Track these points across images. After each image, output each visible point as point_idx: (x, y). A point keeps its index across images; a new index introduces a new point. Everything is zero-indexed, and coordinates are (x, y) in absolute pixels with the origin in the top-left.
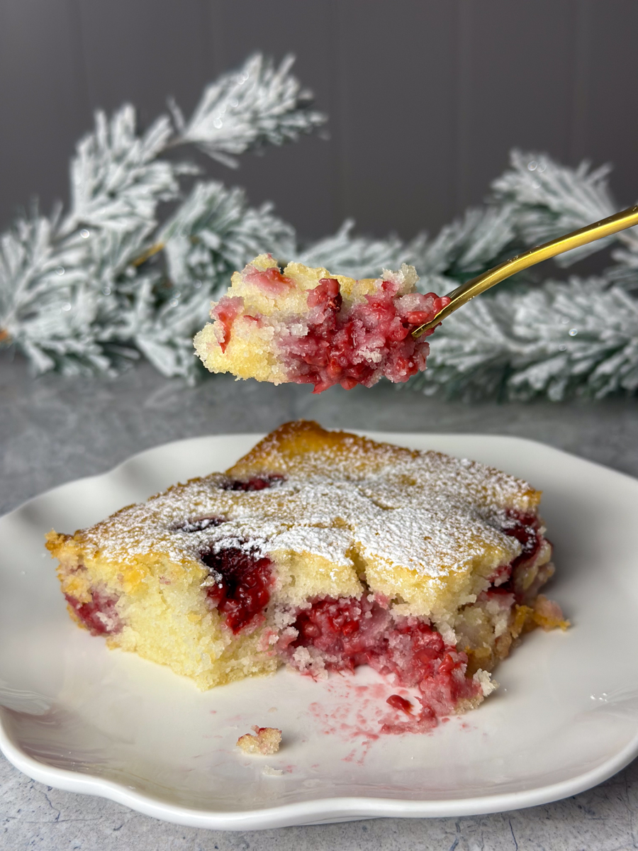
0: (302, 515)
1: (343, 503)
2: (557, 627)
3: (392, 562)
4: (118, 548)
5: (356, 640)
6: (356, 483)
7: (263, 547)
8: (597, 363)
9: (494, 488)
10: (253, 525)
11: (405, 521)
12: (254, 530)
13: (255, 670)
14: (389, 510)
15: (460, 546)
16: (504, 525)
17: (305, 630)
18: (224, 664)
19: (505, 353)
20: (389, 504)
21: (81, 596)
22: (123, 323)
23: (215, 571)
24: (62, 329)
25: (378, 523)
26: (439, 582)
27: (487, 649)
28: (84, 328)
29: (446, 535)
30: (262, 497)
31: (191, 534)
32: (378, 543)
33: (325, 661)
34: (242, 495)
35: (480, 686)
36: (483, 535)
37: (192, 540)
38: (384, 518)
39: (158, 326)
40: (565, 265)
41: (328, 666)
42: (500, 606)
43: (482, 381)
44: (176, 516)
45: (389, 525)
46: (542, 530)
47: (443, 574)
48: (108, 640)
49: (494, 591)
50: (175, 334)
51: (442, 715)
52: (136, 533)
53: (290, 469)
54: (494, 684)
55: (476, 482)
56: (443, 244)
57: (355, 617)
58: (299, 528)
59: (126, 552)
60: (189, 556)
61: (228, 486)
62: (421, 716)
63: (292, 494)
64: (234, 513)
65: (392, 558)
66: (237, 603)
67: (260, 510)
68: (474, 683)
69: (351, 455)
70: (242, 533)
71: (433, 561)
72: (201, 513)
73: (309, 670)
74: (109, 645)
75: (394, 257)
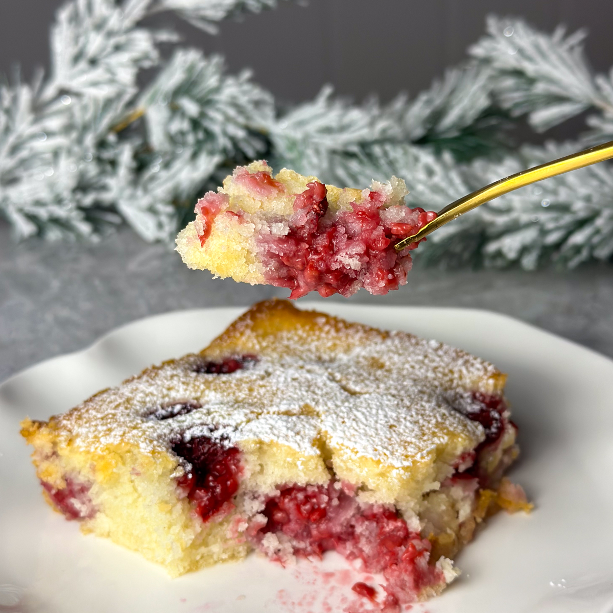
0: (272, 401)
1: (312, 388)
2: (520, 509)
3: (357, 452)
4: (91, 436)
5: (323, 526)
6: (326, 365)
7: (232, 435)
9: (460, 371)
10: (223, 413)
11: (371, 408)
12: (224, 418)
13: (224, 556)
14: (358, 395)
15: (424, 434)
16: (469, 409)
17: (273, 515)
18: (194, 551)
20: (357, 389)
21: (55, 482)
22: (104, 188)
23: (185, 461)
24: (45, 195)
25: (344, 410)
26: (402, 472)
27: (449, 536)
28: (66, 194)
29: (411, 423)
30: (234, 381)
31: (162, 422)
32: (344, 432)
33: (294, 547)
34: (215, 379)
35: (442, 573)
36: (447, 422)
37: (164, 428)
38: (351, 405)
39: (139, 192)
41: (297, 552)
42: (464, 491)
43: (458, 248)
44: (149, 402)
45: (355, 412)
46: (506, 414)
47: (406, 464)
48: (82, 526)
49: (458, 477)
50: (156, 200)
51: (406, 602)
52: (109, 420)
53: (263, 349)
54: (456, 571)
55: (442, 364)
57: (323, 503)
58: (267, 416)
59: (98, 441)
60: (159, 446)
61: (202, 367)
62: (385, 603)
63: (263, 378)
64: (206, 398)
65: (358, 447)
66: (207, 492)
67: (231, 395)
68: (437, 570)
69: (323, 335)
70: (212, 421)
71: (397, 451)
72: (174, 399)
73: (278, 557)
74: (83, 530)
75: (372, 124)
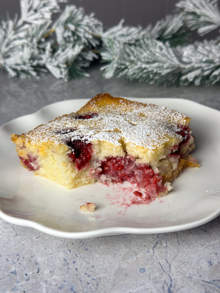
0: (103, 128)
1: (118, 123)
2: (195, 166)
3: (135, 144)
4: (37, 140)
5: (123, 172)
6: (123, 116)
7: (89, 139)
8: (213, 71)
9: (173, 117)
10: (85, 131)
11: (140, 129)
12: (86, 133)
13: (87, 182)
14: (135, 126)
15: (160, 138)
16: (177, 130)
17: (104, 168)
18: (75, 180)
19: (179, 68)
20: (135, 123)
21: (24, 157)
22: (41, 59)
23: (71, 148)
24: (19, 61)
25: (130, 130)
26: (152, 151)
27: (169, 175)
28: (27, 61)
29: (155, 134)
30: (89, 121)
31: (63, 135)
32: (130, 137)
33: (112, 179)
34: (82, 121)
35: (167, 188)
36: (169, 134)
37: (63, 137)
38: (133, 128)
39: (53, 60)
40: (202, 35)
41: (113, 181)
42: (175, 159)
43: (171, 79)
44: (58, 129)
45: (135, 131)
46: (190, 132)
47: (154, 148)
48: (34, 172)
49: (172, 154)
50: (59, 63)
51: (153, 198)
52: (43, 134)
53: (100, 111)
54: (172, 187)
55: (167, 115)
56: (157, 28)
57: (122, 164)
58: (102, 132)
59: (40, 141)
60: (62, 143)
61: (77, 117)
62: (145, 198)
63: (100, 120)
64: (79, 127)
65: (136, 143)
66: (80, 159)
67: (88, 126)
68: (165, 187)
69: (122, 106)
70: (81, 134)
71: (150, 144)
72: (67, 127)
73: (106, 183)
74: (35, 174)
75: (139, 33)
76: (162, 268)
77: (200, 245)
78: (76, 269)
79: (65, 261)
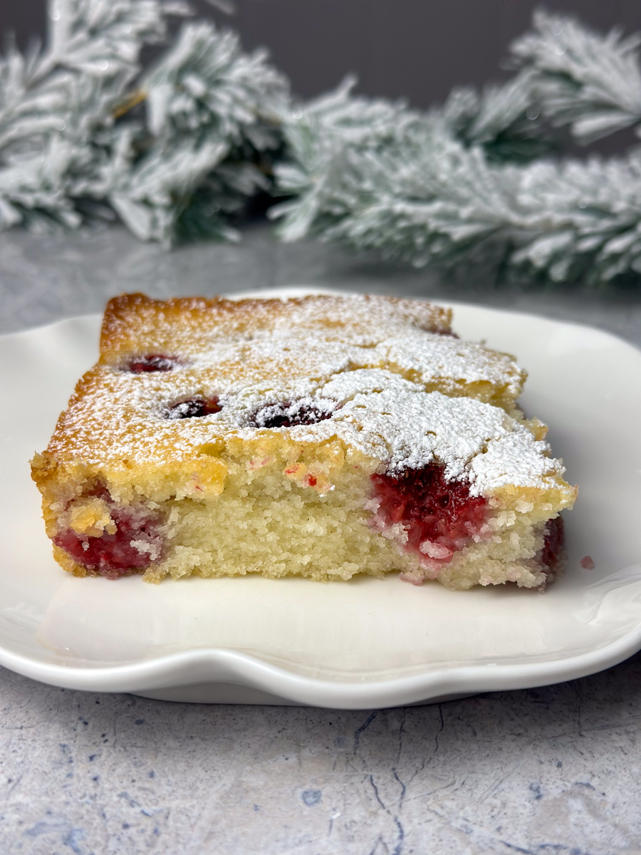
8: (606, 241)
19: (505, 225)
22: (97, 177)
24: (31, 179)
28: (55, 181)
39: (136, 180)
40: (584, 143)
50: (151, 190)
76: (377, 793)
77: (511, 734)
78: (95, 779)
79: (64, 751)
